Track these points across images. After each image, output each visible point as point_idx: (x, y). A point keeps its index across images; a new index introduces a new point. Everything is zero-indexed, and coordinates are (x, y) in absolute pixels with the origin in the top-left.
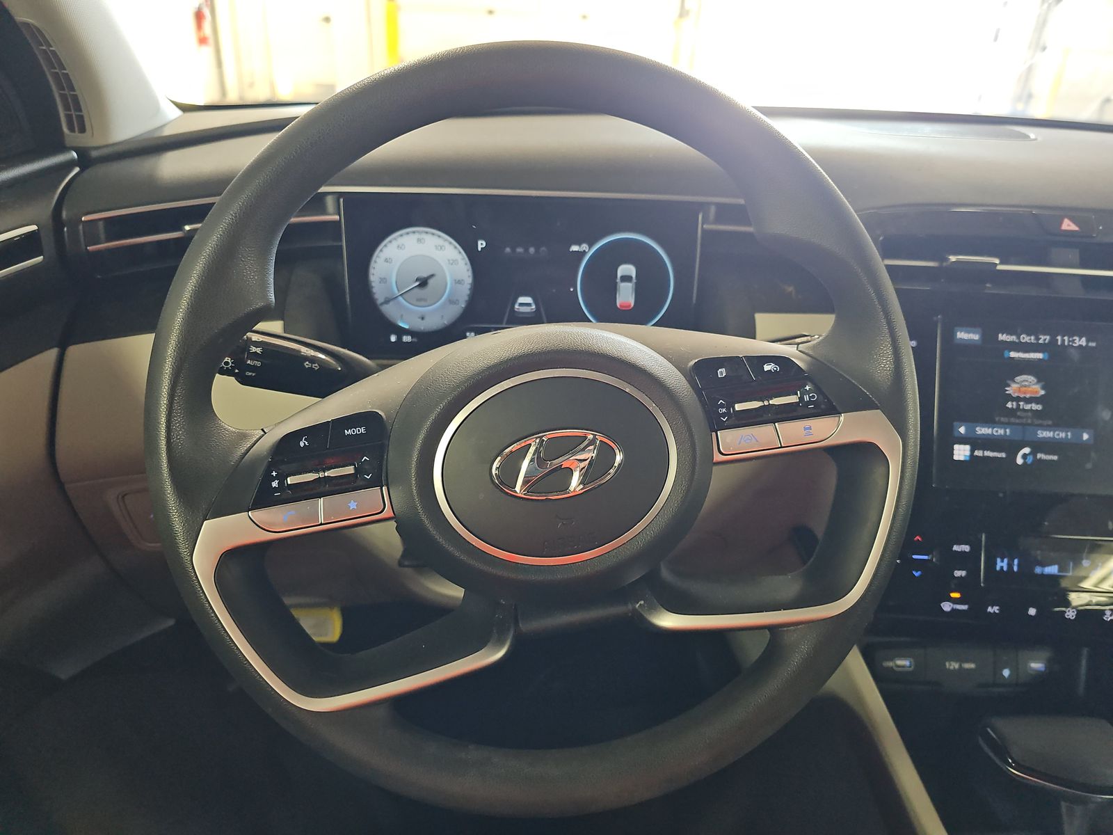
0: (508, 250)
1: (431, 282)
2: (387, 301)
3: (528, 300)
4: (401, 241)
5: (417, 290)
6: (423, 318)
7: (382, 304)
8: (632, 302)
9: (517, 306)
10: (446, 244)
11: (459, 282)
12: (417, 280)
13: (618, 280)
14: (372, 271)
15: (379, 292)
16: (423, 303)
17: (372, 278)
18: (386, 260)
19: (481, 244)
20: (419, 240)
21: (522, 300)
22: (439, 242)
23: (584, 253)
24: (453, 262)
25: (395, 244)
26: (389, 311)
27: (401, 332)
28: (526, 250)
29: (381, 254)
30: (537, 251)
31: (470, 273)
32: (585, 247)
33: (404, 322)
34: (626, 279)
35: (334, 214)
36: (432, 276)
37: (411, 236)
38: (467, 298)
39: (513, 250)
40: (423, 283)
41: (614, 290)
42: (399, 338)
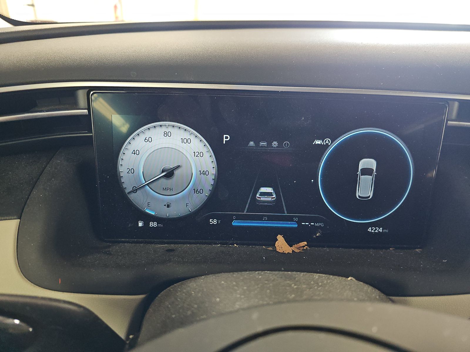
0: (252, 143)
1: (176, 172)
2: (135, 190)
3: (269, 190)
4: (148, 134)
5: (163, 180)
6: (168, 206)
7: (129, 193)
8: (370, 194)
9: (258, 196)
10: (192, 138)
11: (204, 173)
12: (163, 172)
13: (359, 173)
14: (120, 162)
15: (127, 182)
16: (168, 192)
17: (121, 169)
18: (134, 153)
19: (226, 138)
20: (166, 134)
21: (263, 190)
22: (186, 135)
23: (327, 146)
24: (200, 154)
25: (142, 137)
26: (136, 198)
27: (148, 218)
28: (270, 144)
29: (129, 147)
30: (280, 145)
31: (215, 165)
32: (328, 141)
33: (151, 210)
34: (367, 172)
35: (85, 109)
36: (178, 167)
37: (158, 129)
38: (211, 188)
39: (257, 143)
40: (169, 174)
41: (354, 183)
42: (146, 224)
